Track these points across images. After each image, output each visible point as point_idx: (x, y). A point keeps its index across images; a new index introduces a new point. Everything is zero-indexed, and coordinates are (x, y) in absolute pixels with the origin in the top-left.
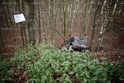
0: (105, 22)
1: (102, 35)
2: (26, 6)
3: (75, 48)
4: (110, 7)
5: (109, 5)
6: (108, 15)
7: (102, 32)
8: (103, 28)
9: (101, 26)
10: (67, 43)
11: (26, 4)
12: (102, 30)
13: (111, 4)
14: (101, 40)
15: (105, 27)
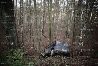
0: (84, 28)
1: (82, 40)
2: (4, 14)
3: (56, 52)
4: (88, 15)
5: (86, 13)
6: (86, 21)
7: (81, 38)
8: (83, 34)
9: (81, 32)
10: (50, 47)
11: (4, 12)
12: (82, 35)
13: (88, 12)
14: (82, 45)
15: (85, 33)
